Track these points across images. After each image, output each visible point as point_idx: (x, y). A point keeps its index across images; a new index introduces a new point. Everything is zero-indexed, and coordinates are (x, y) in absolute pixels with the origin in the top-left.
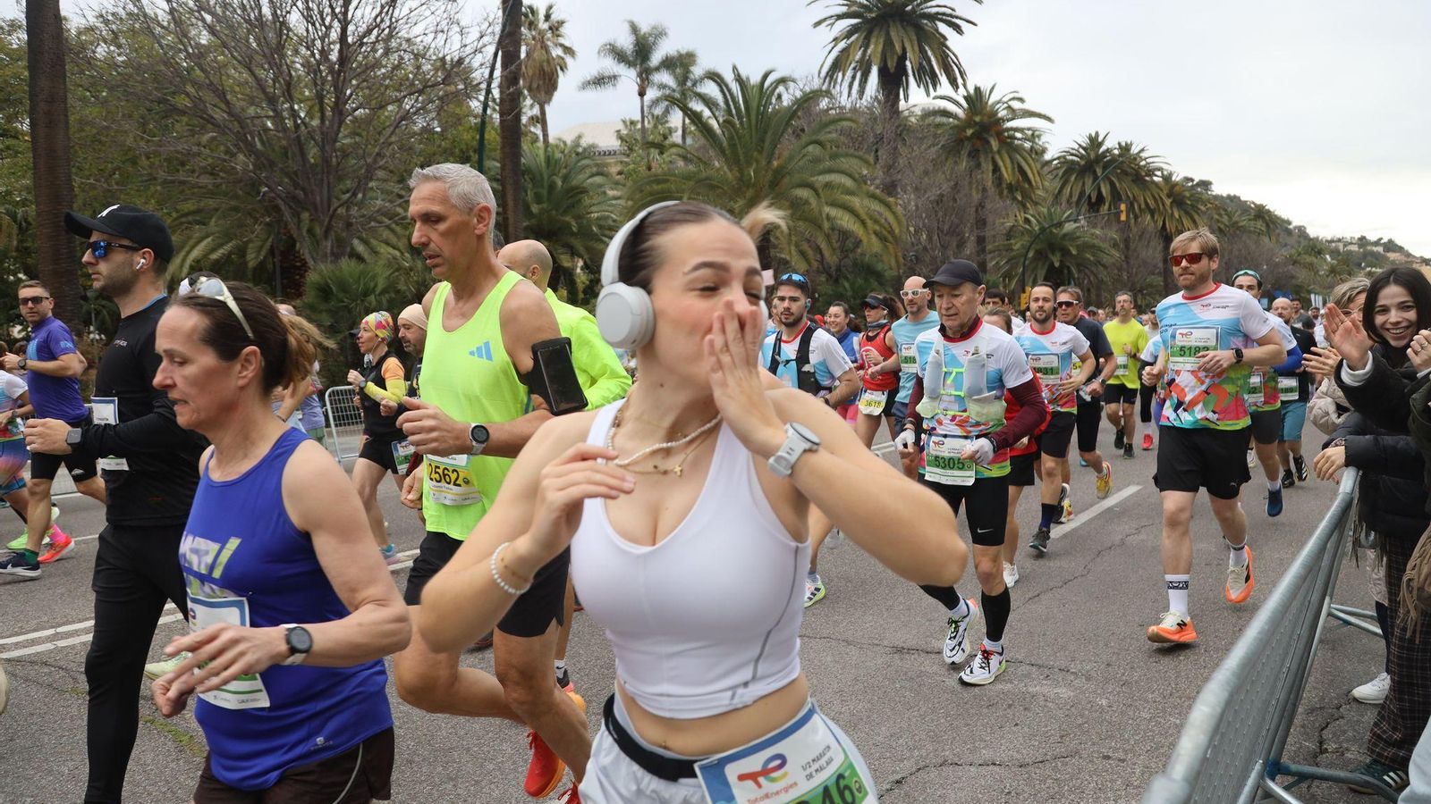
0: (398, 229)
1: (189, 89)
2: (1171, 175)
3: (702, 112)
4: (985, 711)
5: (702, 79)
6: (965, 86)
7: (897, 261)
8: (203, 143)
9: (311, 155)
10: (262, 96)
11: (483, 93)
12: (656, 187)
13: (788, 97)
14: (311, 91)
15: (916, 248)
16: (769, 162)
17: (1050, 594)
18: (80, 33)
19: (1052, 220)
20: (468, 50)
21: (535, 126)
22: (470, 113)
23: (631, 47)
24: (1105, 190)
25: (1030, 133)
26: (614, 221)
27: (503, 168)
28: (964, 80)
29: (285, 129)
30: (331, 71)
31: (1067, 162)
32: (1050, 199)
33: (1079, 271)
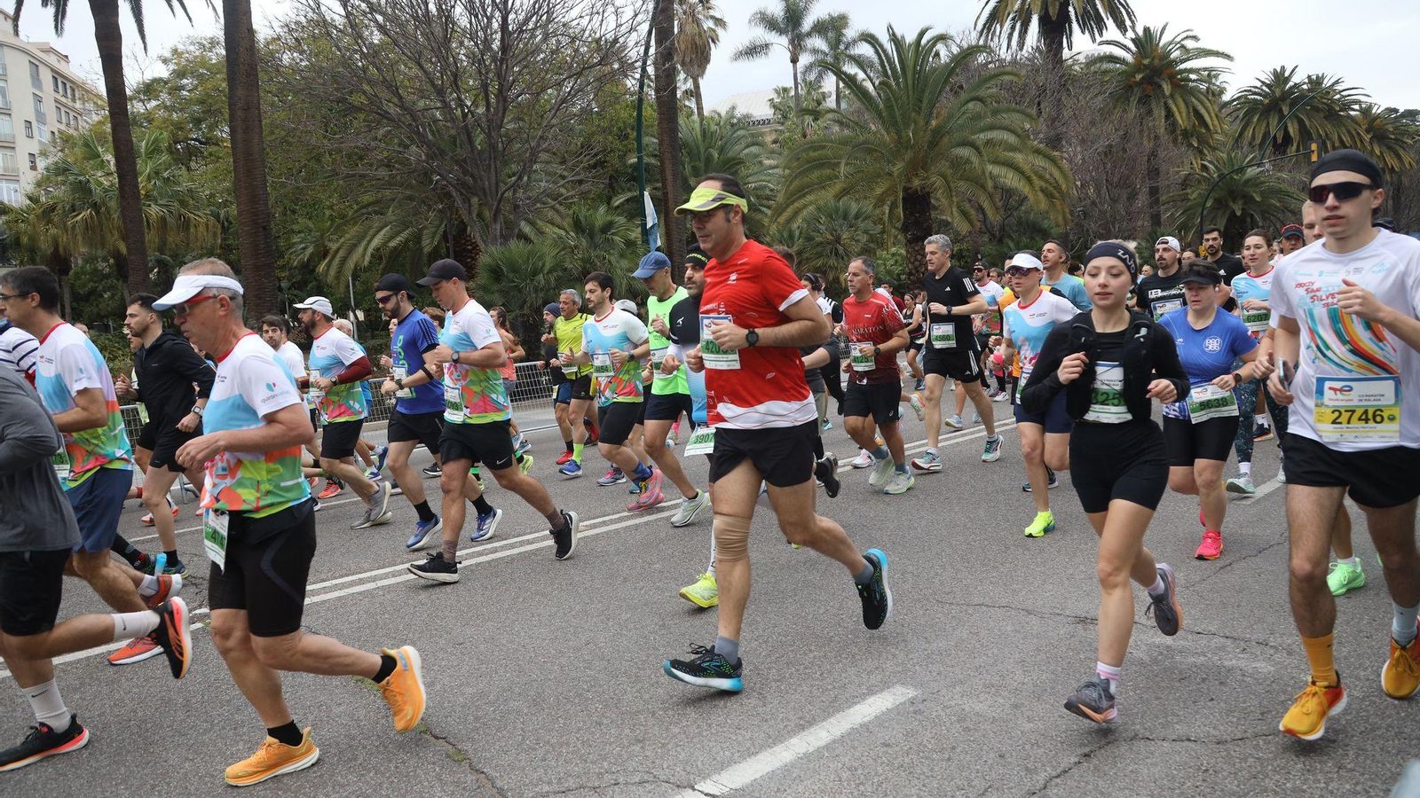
0: (561, 209)
1: (366, 87)
2: (1370, 107)
3: (856, 74)
4: (1177, 684)
5: (855, 42)
6: (1133, 28)
7: (1064, 218)
8: (379, 137)
9: (477, 142)
10: (429, 87)
11: (639, 70)
12: (812, 154)
13: (944, 53)
14: (475, 80)
15: (1083, 203)
16: (927, 123)
17: (1243, 564)
18: (268, 44)
19: (1233, 165)
20: (624, 29)
21: (689, 100)
22: (627, 91)
23: (782, 13)
24: (1293, 130)
25: (1206, 73)
26: (772, 190)
27: (661, 144)
28: (1132, 22)
29: (453, 120)
30: (494, 59)
31: (1248, 101)
32: (1231, 142)
33: (1264, 219)
